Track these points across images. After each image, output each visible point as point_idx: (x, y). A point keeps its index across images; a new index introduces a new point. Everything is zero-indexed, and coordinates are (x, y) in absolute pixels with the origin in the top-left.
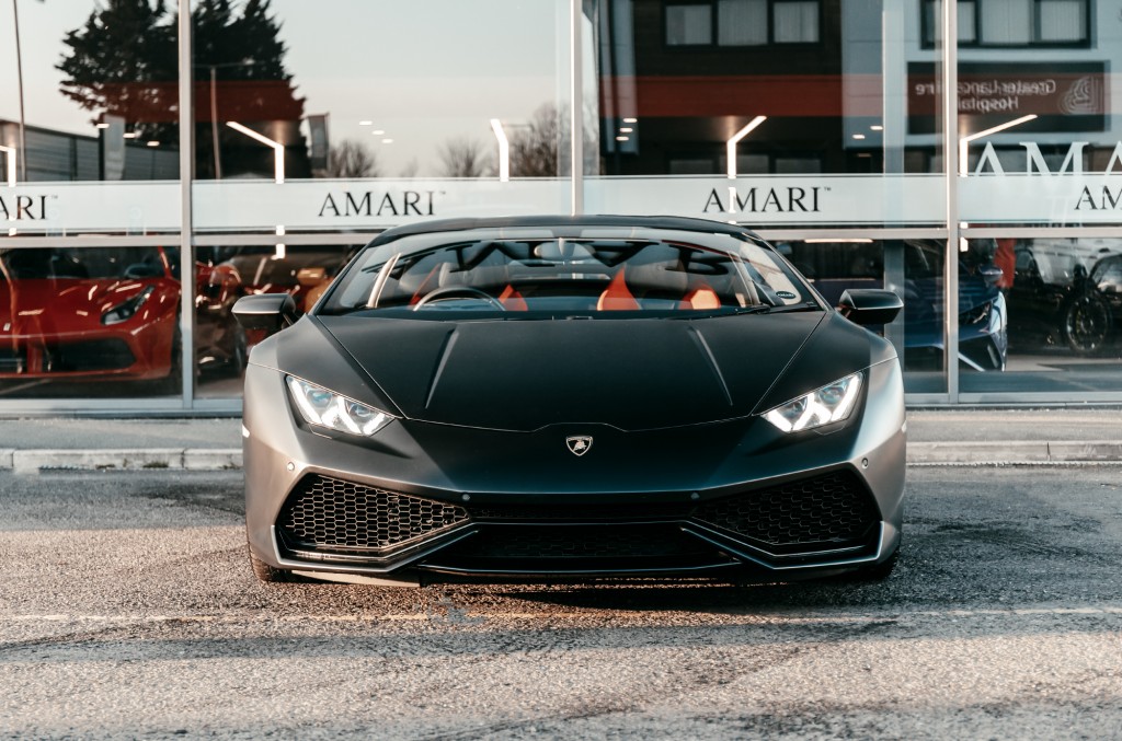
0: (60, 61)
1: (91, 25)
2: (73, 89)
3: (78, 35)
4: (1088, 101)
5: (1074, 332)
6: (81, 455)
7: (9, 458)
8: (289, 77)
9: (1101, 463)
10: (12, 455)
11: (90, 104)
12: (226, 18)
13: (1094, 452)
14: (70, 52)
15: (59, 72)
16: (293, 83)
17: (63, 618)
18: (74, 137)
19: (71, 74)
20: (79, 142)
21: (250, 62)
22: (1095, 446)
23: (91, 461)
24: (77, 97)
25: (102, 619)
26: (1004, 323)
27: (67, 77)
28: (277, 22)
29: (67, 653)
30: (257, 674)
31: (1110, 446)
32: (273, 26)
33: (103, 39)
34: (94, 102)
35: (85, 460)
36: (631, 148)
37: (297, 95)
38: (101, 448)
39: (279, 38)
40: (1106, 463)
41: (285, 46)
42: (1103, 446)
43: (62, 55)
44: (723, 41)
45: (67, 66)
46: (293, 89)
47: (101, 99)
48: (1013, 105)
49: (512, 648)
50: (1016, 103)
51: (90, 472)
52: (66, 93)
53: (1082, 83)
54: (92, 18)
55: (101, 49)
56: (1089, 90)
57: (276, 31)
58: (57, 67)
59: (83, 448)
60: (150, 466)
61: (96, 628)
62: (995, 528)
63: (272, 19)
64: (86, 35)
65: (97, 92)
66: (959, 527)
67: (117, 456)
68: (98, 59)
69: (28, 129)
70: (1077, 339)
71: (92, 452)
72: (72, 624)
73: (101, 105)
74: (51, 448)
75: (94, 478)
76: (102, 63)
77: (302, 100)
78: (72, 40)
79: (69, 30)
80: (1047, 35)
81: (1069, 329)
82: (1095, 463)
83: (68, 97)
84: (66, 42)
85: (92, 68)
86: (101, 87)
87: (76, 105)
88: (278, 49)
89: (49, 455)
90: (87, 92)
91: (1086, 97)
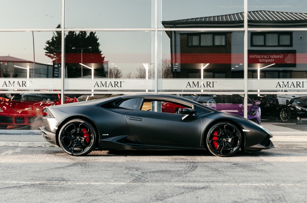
0: (45, 47)
1: (53, 39)
2: (48, 54)
3: (49, 42)
4: (291, 60)
5: (282, 116)
6: (34, 144)
7: (17, 144)
8: (101, 52)
9: (279, 149)
10: (18, 143)
11: (52, 58)
12: (85, 36)
13: (278, 146)
14: (48, 45)
15: (45, 50)
16: (102, 53)
17: (15, 182)
18: (48, 65)
19: (48, 50)
20: (49, 67)
21: (90, 48)
22: (278, 145)
23: (37, 145)
24: (49, 56)
25: (24, 183)
26: (260, 114)
27: (46, 51)
28: (98, 37)
29: (13, 190)
30: (55, 196)
31: (282, 145)
32: (97, 38)
33: (56, 43)
34: (53, 57)
35: (35, 145)
36: (179, 70)
37: (102, 56)
38: (39, 142)
39: (98, 42)
40: (281, 149)
41: (100, 44)
42: (280, 145)
43: (46, 46)
44: (202, 44)
45: (47, 49)
46: (102, 55)
47: (55, 56)
48: (273, 61)
49: (117, 191)
50: (273, 60)
51: (36, 148)
52: (46, 55)
53: (289, 56)
54: (53, 38)
55: (55, 45)
56: (291, 57)
57: (98, 40)
58: (44, 49)
59: (35, 142)
60: (51, 147)
61: (22, 185)
62: (246, 164)
63: (96, 36)
64: (51, 42)
65: (54, 55)
66: (238, 164)
67: (43, 144)
68: (54, 47)
69: (36, 63)
70: (283, 118)
71: (37, 143)
72: (17, 184)
73: (55, 58)
74: (27, 142)
75: (37, 149)
76: (56, 48)
77: (104, 57)
78: (48, 43)
79: (47, 41)
80: (281, 43)
81: (281, 116)
82: (278, 149)
83: (47, 56)
84: (47, 43)
85: (53, 49)
86: (55, 54)
87: (49, 58)
88: (98, 45)
89: (27, 143)
90: (52, 55)
91: (290, 59)
